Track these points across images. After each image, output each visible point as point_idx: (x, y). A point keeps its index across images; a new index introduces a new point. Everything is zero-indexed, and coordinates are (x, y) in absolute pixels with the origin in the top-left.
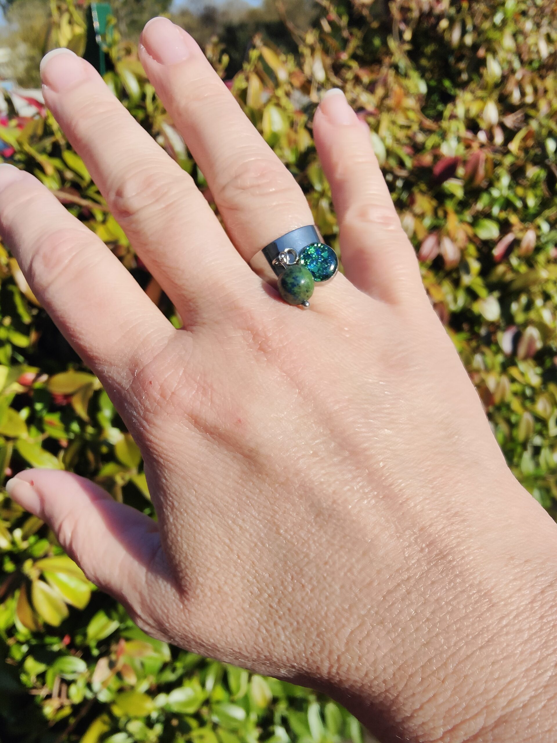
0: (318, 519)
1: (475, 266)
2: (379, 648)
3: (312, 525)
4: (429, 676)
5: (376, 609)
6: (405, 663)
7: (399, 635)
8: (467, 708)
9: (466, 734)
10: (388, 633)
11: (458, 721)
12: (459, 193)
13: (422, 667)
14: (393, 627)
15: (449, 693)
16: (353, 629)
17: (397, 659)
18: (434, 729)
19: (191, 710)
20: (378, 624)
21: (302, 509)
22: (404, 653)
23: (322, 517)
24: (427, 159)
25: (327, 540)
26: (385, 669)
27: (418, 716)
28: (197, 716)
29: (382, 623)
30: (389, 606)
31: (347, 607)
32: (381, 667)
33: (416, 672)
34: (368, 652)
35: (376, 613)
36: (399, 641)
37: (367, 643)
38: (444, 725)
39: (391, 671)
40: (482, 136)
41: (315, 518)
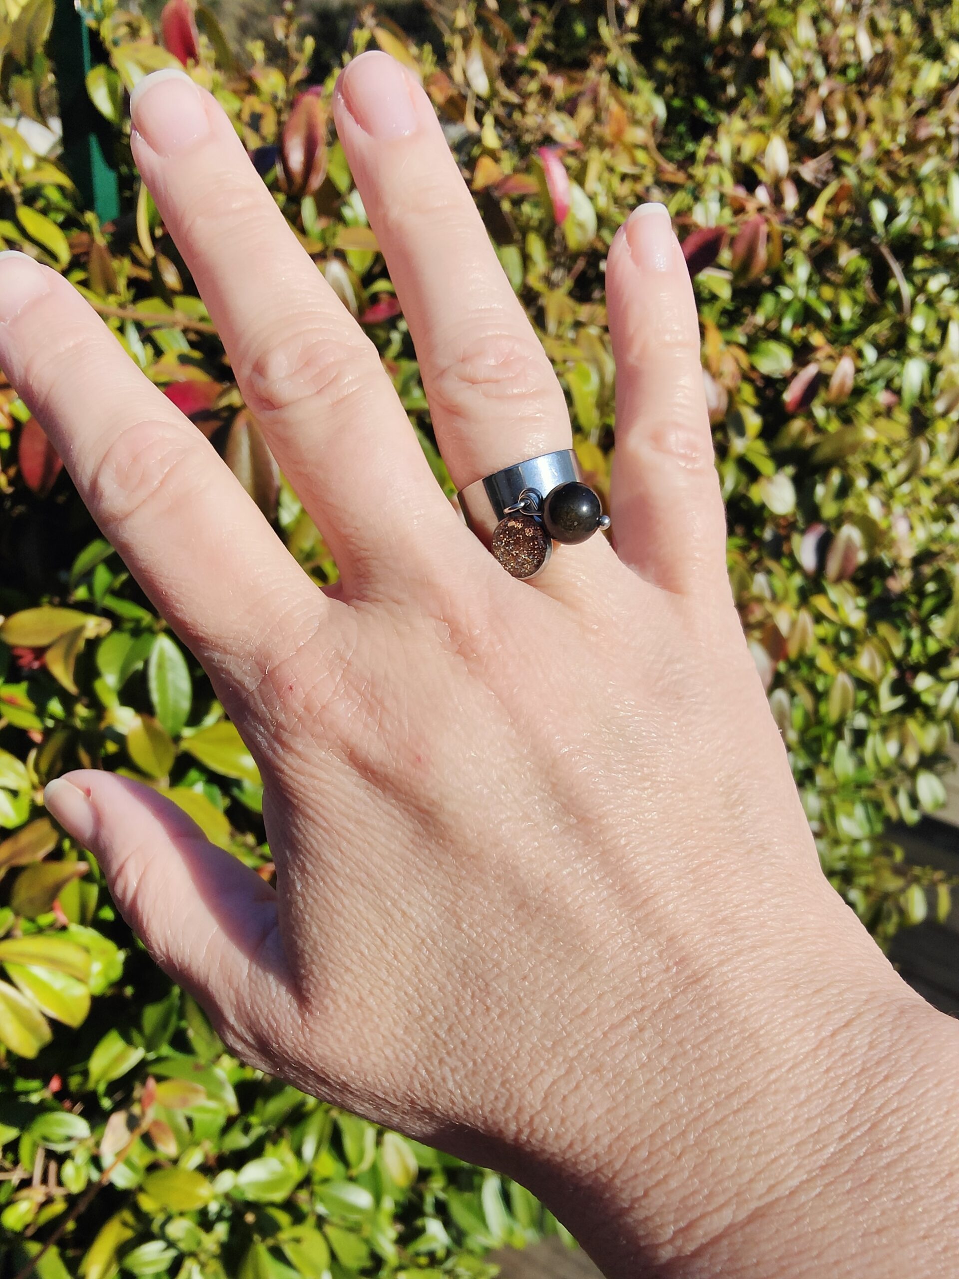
0: (520, 912)
2: (591, 1106)
3: (509, 921)
4: (659, 1150)
5: (592, 1050)
6: (627, 1129)
7: (621, 1090)
8: (709, 1197)
9: (705, 1234)
10: (607, 1085)
11: (697, 1213)
13: (651, 1136)
14: (614, 1077)
15: (686, 1174)
16: (556, 1078)
17: (615, 1123)
18: (661, 1226)
19: (279, 1196)
20: (592, 1073)
21: (499, 896)
22: (626, 1116)
23: (526, 911)
25: (529, 945)
26: (597, 1139)
27: (640, 1206)
28: (290, 1206)
29: (598, 1070)
30: (612, 1048)
31: (549, 1044)
32: (592, 1135)
33: (643, 1142)
34: (575, 1113)
35: (592, 1056)
36: (621, 1097)
37: (573, 1100)
38: (676, 1221)
39: (606, 1141)
41: (516, 910)
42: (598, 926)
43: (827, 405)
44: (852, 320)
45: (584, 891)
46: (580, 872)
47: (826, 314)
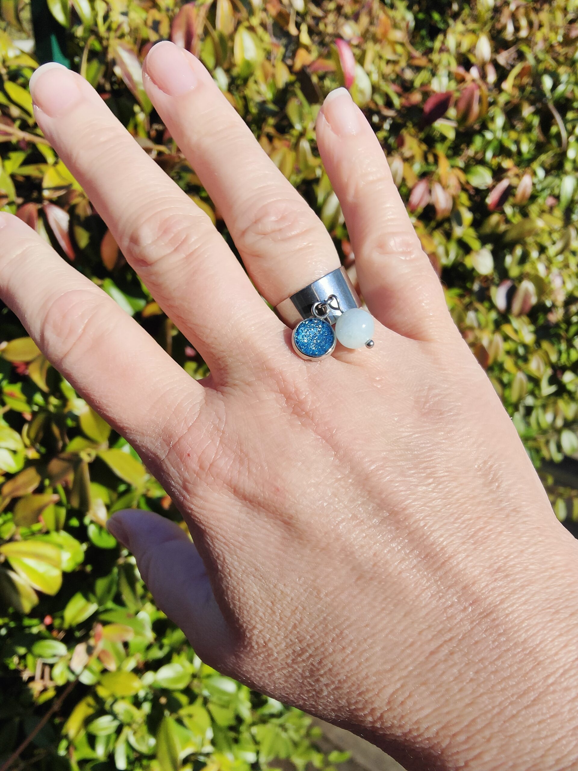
1: (467, 216)
12: (451, 135)
24: (416, 97)
40: (474, 73)
42: (413, 585)
43: (514, 206)
44: (529, 152)
45: (400, 562)
46: (396, 549)
47: (513, 148)
